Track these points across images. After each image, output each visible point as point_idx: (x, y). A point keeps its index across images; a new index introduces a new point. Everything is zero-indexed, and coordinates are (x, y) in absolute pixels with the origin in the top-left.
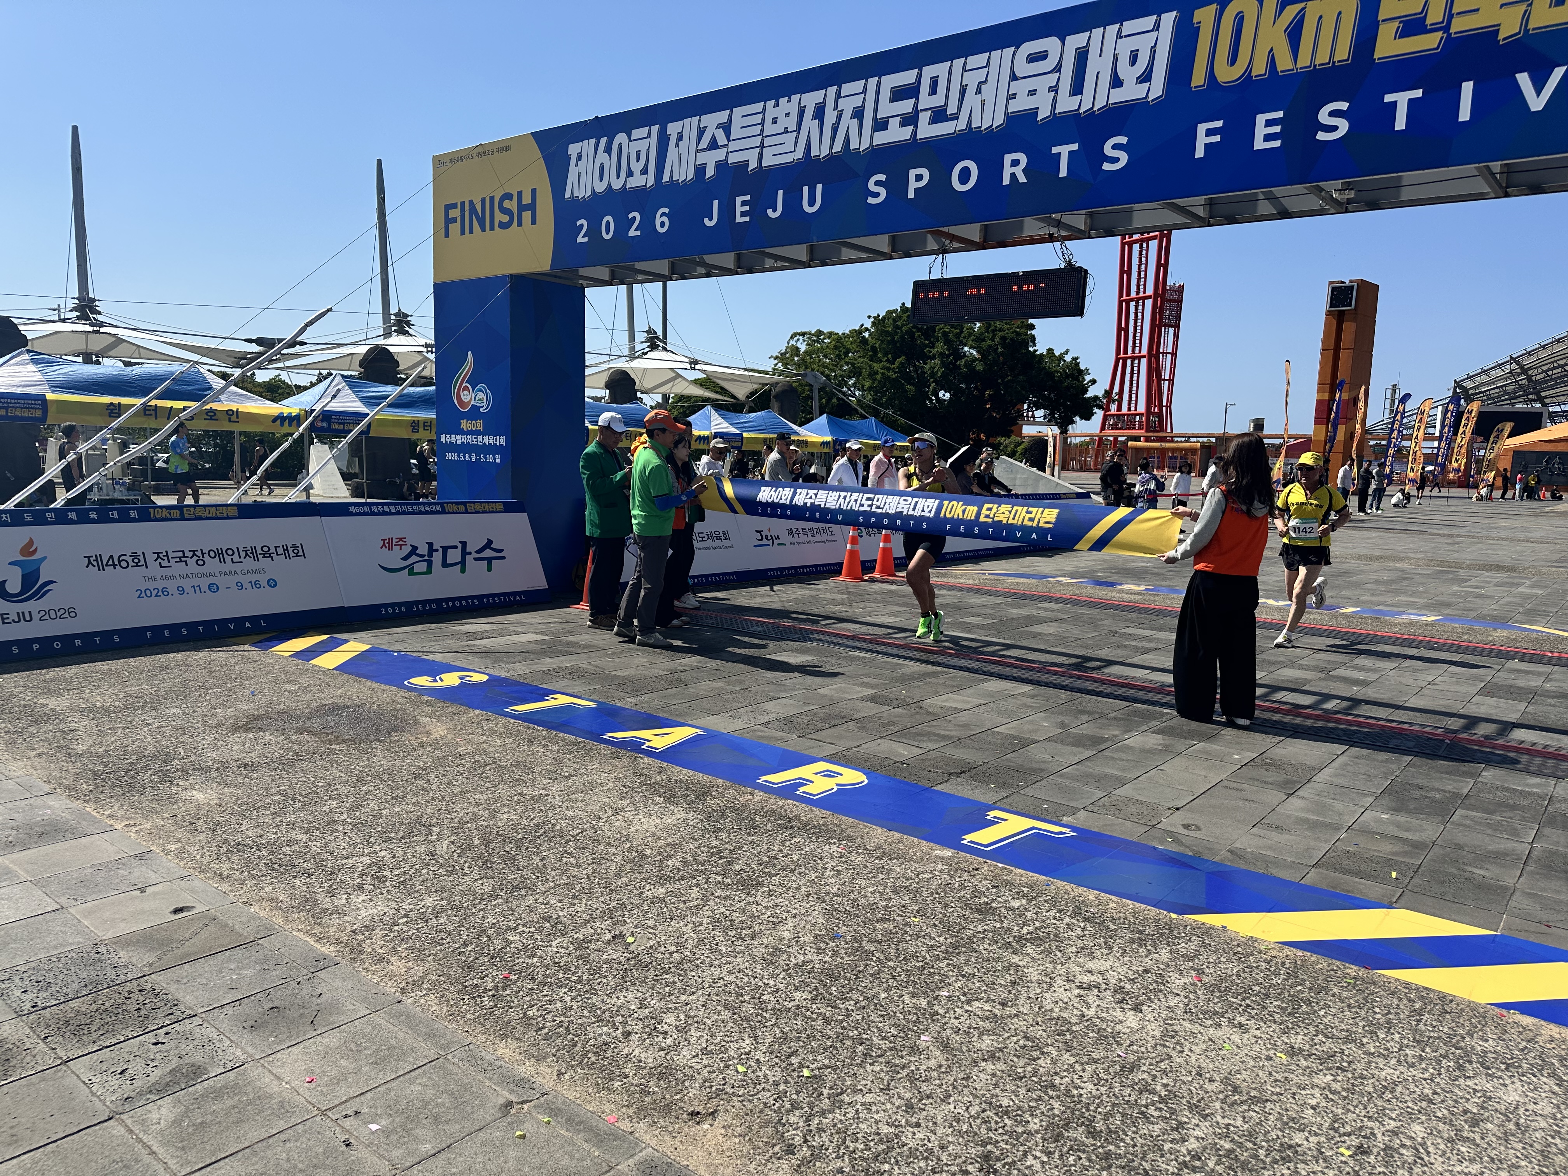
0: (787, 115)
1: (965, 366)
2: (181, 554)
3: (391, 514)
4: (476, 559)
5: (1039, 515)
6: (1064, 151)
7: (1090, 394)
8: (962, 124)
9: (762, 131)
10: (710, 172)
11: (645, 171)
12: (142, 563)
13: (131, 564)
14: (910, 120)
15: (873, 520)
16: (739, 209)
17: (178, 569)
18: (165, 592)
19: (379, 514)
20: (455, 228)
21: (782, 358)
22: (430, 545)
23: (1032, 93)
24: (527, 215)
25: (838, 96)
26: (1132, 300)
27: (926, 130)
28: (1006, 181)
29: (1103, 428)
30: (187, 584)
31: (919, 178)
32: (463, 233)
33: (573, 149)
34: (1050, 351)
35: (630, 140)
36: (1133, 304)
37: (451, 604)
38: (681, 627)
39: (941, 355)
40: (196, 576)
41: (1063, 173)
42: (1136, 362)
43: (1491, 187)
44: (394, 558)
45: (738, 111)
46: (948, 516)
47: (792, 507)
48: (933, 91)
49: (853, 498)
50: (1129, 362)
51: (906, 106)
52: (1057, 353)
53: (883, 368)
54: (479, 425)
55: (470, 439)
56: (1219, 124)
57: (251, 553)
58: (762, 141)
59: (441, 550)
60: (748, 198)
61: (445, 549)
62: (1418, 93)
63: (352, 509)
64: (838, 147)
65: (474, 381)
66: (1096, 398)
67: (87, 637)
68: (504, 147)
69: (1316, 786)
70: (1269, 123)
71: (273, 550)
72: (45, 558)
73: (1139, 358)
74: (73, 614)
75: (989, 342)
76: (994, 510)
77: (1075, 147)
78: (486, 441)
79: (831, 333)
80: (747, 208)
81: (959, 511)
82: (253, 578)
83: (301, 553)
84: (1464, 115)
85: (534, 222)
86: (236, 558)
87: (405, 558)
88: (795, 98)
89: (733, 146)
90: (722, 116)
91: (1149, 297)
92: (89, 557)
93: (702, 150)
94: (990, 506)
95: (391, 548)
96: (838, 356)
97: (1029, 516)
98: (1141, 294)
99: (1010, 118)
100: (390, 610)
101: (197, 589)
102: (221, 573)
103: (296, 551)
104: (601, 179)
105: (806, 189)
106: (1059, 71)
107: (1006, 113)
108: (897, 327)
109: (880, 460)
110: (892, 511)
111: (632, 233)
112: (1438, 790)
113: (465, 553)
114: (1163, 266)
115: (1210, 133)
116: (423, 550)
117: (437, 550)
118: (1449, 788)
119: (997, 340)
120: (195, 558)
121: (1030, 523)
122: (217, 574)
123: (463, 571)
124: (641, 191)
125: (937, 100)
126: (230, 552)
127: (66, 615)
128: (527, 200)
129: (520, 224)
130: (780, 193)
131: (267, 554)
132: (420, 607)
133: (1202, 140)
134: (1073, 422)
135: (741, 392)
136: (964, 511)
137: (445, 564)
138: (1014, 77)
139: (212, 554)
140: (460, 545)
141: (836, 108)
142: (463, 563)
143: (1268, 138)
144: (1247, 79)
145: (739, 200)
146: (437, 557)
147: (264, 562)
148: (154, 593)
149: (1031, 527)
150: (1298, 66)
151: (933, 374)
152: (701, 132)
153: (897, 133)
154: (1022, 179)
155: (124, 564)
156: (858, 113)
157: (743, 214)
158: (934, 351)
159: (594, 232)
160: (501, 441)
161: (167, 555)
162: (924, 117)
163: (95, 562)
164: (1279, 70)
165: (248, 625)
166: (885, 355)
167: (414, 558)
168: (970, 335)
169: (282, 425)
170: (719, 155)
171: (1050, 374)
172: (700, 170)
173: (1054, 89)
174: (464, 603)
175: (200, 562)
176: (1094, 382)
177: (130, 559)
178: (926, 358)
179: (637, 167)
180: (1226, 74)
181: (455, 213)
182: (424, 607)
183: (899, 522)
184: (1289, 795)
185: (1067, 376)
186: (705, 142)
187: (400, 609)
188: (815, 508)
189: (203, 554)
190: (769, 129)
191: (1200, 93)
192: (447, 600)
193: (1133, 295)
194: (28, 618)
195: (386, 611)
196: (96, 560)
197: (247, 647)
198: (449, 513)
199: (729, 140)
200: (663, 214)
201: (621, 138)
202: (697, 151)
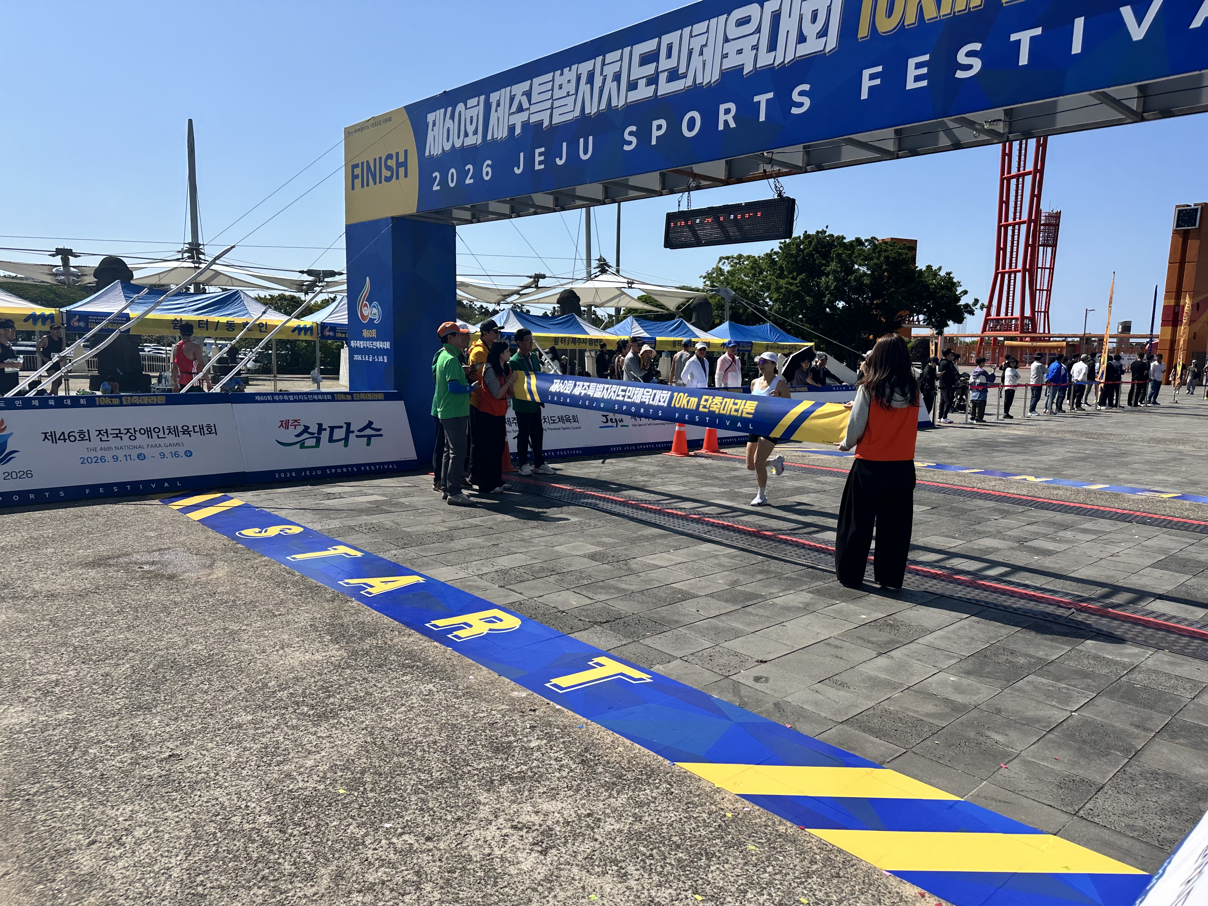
0: (569, 81)
1: (855, 280)
2: (118, 432)
3: (289, 401)
4: (357, 436)
5: (742, 407)
6: (762, 99)
7: (962, 302)
8: (689, 82)
9: (552, 95)
10: (518, 131)
11: (475, 132)
12: (87, 437)
13: (78, 438)
14: (653, 80)
15: (625, 408)
16: (538, 159)
17: (114, 442)
18: (103, 459)
19: (280, 401)
20: (358, 182)
21: (709, 276)
22: (320, 425)
23: (740, 52)
24: (402, 170)
25: (603, 64)
26: (1010, 225)
27: (665, 88)
28: (721, 127)
29: (984, 330)
30: (120, 454)
31: (659, 127)
32: (363, 186)
33: (431, 117)
34: (929, 267)
35: (466, 109)
36: (1010, 228)
37: (333, 471)
38: (502, 493)
39: (834, 271)
40: (128, 447)
41: (762, 118)
42: (1013, 275)
43: (1124, 114)
44: (290, 435)
45: (537, 81)
46: (677, 406)
47: (571, 396)
48: (669, 56)
49: (613, 390)
50: (1007, 276)
51: (650, 69)
52: (934, 268)
53: (787, 283)
54: (373, 333)
55: (368, 344)
56: (879, 69)
57: (174, 431)
58: (552, 104)
59: (328, 429)
60: (543, 149)
61: (332, 428)
62: (1038, 31)
63: (258, 398)
64: (603, 106)
65: (370, 300)
66: (967, 306)
67: (39, 493)
68: (387, 118)
69: (918, 646)
70: (918, 66)
71: (191, 429)
72: (11, 434)
73: (1015, 272)
74: (30, 475)
75: (875, 261)
76: (710, 401)
77: (770, 95)
78: (378, 346)
79: (749, 257)
80: (542, 158)
81: (685, 402)
82: (173, 449)
83: (213, 431)
84: (1077, 48)
85: (406, 176)
86: (161, 434)
87: (298, 436)
88: (574, 67)
89: (533, 109)
90: (525, 86)
91: (1024, 222)
92: (45, 434)
93: (513, 113)
94: (707, 397)
95: (287, 428)
96: (754, 275)
97: (735, 407)
98: (1017, 220)
99: (724, 74)
100: (283, 475)
101: (128, 458)
102: (148, 446)
103: (211, 430)
104: (448, 140)
105: (582, 140)
106: (759, 32)
107: (721, 70)
108: (801, 250)
109: (725, 359)
110: (638, 401)
111: (469, 181)
112: (1027, 655)
113: (348, 431)
114: (1036, 196)
115: (872, 77)
116: (314, 429)
117: (325, 429)
118: (1041, 654)
119: (882, 259)
120: (129, 434)
121: (736, 414)
122: (145, 446)
123: (346, 445)
124: (474, 147)
125: (672, 63)
126: (157, 430)
127: (25, 476)
128: (402, 159)
129: (397, 178)
130: (564, 144)
131: (186, 432)
132: (308, 473)
133: (866, 84)
134: (947, 325)
135: (672, 305)
136: (688, 402)
137: (331, 440)
138: (726, 40)
139: (142, 431)
140: (345, 426)
141: (602, 74)
142: (346, 439)
143: (917, 79)
144: (901, 28)
145: (537, 151)
146: (325, 435)
147: (183, 438)
148: (94, 460)
149: (736, 417)
150: (942, 13)
151: (828, 287)
152: (512, 99)
153: (644, 92)
154: (732, 125)
155: (72, 439)
156: (617, 77)
157: (540, 163)
158: (828, 269)
159: (444, 182)
160: (387, 345)
161: (107, 432)
162: (663, 77)
163: (50, 437)
164: (926, 18)
165: (166, 485)
166: (790, 272)
167: (306, 435)
168: (860, 255)
169: (299, 334)
170: (523, 117)
171: (927, 287)
172: (512, 128)
173: (756, 48)
174: (345, 470)
175: (133, 438)
176: (965, 292)
177: (77, 435)
178: (823, 274)
179: (471, 129)
180: (886, 25)
181: (358, 171)
182: (311, 473)
183: (642, 410)
184: (880, 654)
185: (942, 287)
186: (514, 108)
187: (291, 474)
188: (587, 397)
189: (135, 431)
190: (558, 94)
191: (865, 43)
192: (330, 468)
193: (1011, 220)
195: (280, 475)
196: (51, 436)
197: (156, 502)
198: (338, 401)
199: (530, 104)
200: (488, 166)
201: (460, 107)
202: (510, 114)
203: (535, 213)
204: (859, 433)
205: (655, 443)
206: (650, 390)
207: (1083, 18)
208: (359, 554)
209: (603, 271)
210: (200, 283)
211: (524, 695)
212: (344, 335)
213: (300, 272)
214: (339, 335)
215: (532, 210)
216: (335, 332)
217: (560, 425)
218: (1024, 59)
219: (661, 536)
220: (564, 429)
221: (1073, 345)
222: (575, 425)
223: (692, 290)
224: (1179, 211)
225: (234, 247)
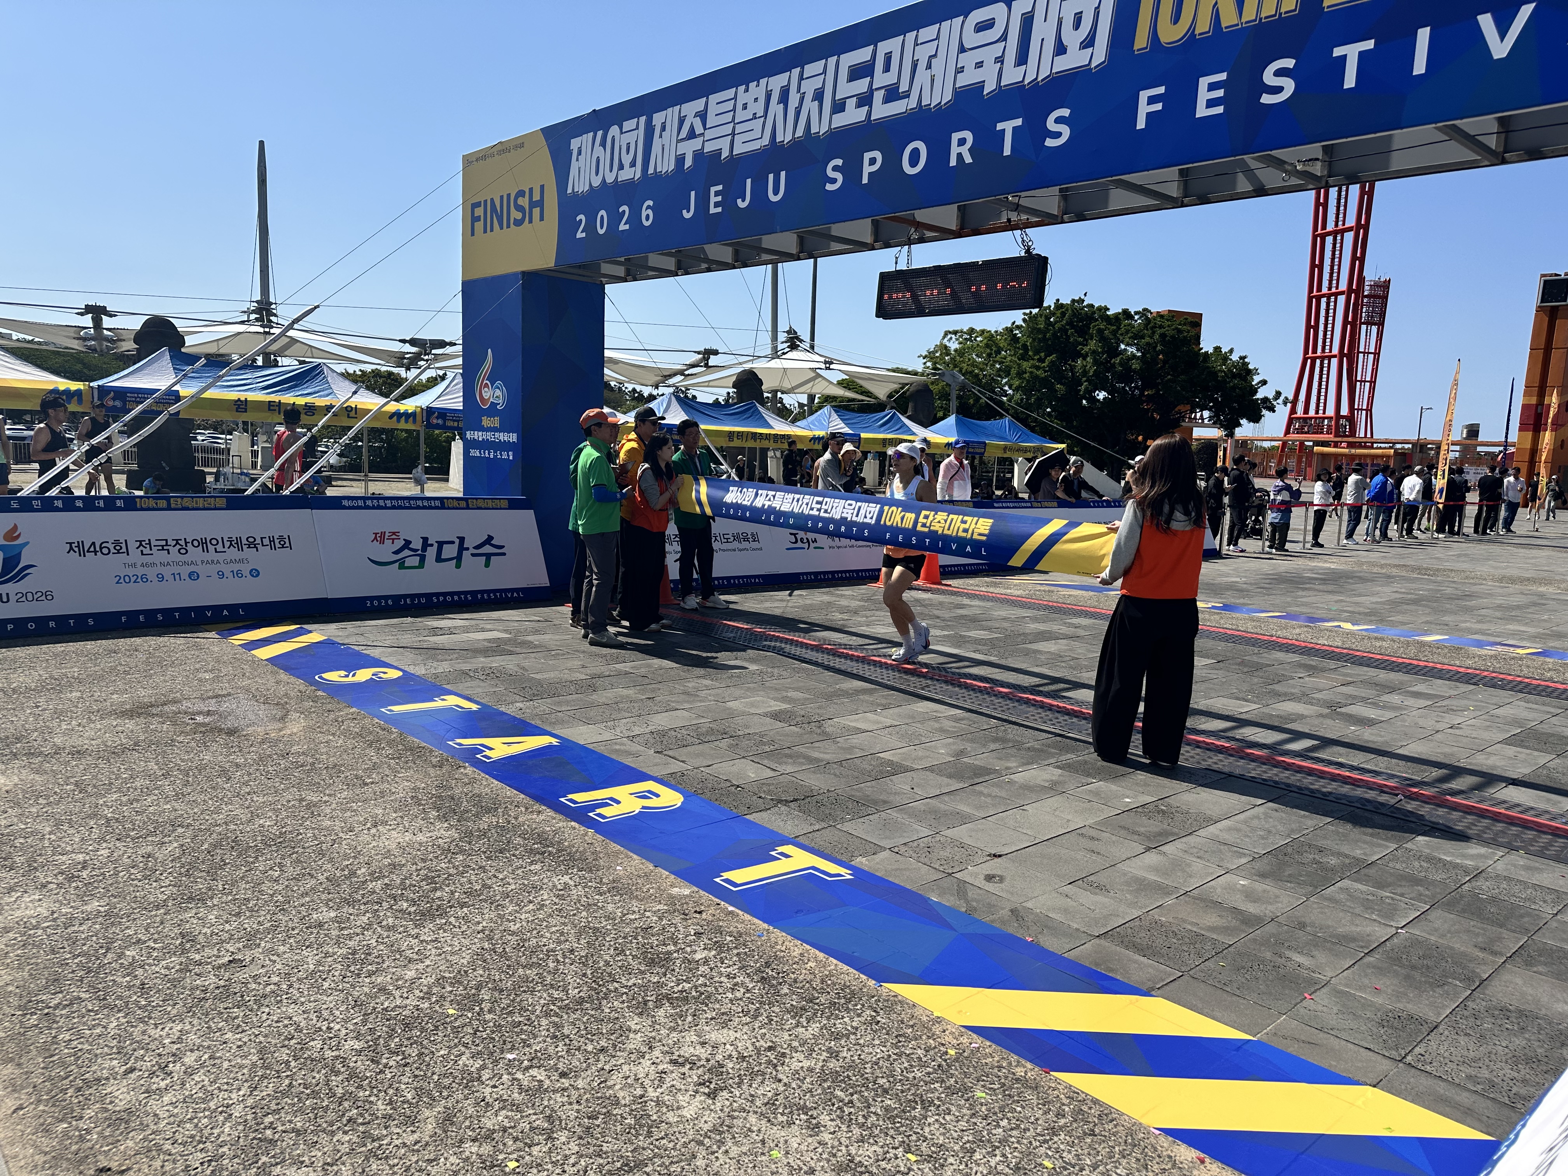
0: (756, 100)
1: (1121, 364)
2: (164, 543)
3: (386, 508)
4: (473, 555)
5: (973, 526)
6: (1008, 126)
7: (1260, 395)
8: (912, 103)
9: (734, 117)
10: (688, 162)
11: (633, 164)
12: (124, 550)
13: (113, 550)
14: (865, 100)
15: (820, 525)
16: (713, 199)
17: (160, 556)
18: (144, 578)
19: (373, 508)
20: (479, 226)
21: (930, 356)
22: (425, 540)
23: (979, 65)
24: (536, 211)
25: (801, 78)
26: (1323, 296)
27: (881, 110)
28: (953, 162)
29: (1287, 432)
30: (167, 572)
31: (873, 161)
32: (485, 232)
33: (575, 143)
34: (1217, 349)
35: (622, 133)
36: (1324, 300)
37: (441, 598)
38: (659, 631)
39: (1094, 352)
40: (178, 564)
41: (1007, 152)
42: (1326, 362)
43: (1479, 154)
44: (386, 552)
45: (714, 98)
46: (888, 523)
47: (752, 509)
48: (887, 69)
49: (805, 501)
50: (1318, 362)
51: (861, 86)
52: (1223, 351)
53: (1033, 366)
54: (496, 422)
55: (489, 436)
56: (1161, 90)
57: (236, 543)
58: (734, 128)
59: (436, 545)
60: (720, 187)
61: (441, 544)
62: (1370, 44)
63: (345, 503)
64: (800, 133)
65: (492, 379)
66: (1266, 400)
67: (61, 620)
68: (519, 144)
69: (1198, 839)
70: (1212, 87)
71: (258, 541)
72: (27, 543)
73: (1330, 358)
74: (49, 597)
75: (1147, 339)
76: (931, 518)
77: (1019, 122)
78: (502, 438)
79: (983, 331)
80: (719, 198)
81: (898, 518)
82: (236, 567)
83: (287, 544)
84: (1420, 67)
85: (542, 219)
86: (220, 547)
87: (396, 552)
88: (763, 82)
89: (709, 134)
90: (698, 105)
91: (1342, 293)
92: (71, 544)
93: (683, 140)
94: (927, 513)
95: (382, 542)
96: (989, 355)
97: (963, 526)
98: (1334, 290)
99: (960, 94)
100: (376, 603)
101: (177, 577)
102: (202, 562)
103: (284, 543)
104: (597, 173)
105: (771, 176)
106: (1005, 39)
107: (954, 88)
108: (1051, 324)
109: (950, 463)
110: (838, 517)
111: (623, 227)
112: (1339, 854)
113: (462, 548)
114: (1359, 259)
115: (1152, 100)
116: (417, 544)
117: (432, 545)
118: (1358, 853)
119: (1157, 337)
120: (178, 547)
121: (964, 535)
122: (199, 563)
123: (458, 566)
124: (630, 183)
125: (890, 78)
126: (214, 542)
127: (43, 598)
128: (536, 197)
129: (531, 221)
130: (749, 181)
131: (252, 545)
132: (408, 601)
133: (1144, 109)
134: (1239, 425)
135: (881, 392)
136: (902, 518)
137: (439, 559)
138: (962, 49)
139: (196, 543)
140: (457, 540)
141: (799, 90)
142: (459, 558)
143: (1211, 103)
144: (1191, 38)
145: (713, 190)
146: (431, 552)
147: (248, 553)
148: (133, 579)
149: (964, 539)
150: (1243, 20)
151: (1085, 373)
152: (682, 121)
153: (853, 115)
154: (968, 159)
155: (105, 551)
156: (819, 96)
157: (717, 205)
158: (1086, 349)
159: (590, 227)
160: (513, 438)
161: (150, 544)
162: (879, 96)
163: (77, 548)
164: (1223, 26)
165: (225, 612)
166: (1037, 352)
167: (407, 552)
168: (1127, 332)
169: (398, 421)
170: (696, 144)
171: (1214, 374)
172: (680, 160)
173: (1000, 60)
174: (456, 598)
175: (183, 551)
176: (1264, 382)
177: (111, 547)
178: (1079, 355)
179: (627, 160)
180: (1170, 34)
181: (479, 211)
182: (412, 600)
183: (843, 529)
184: (1148, 849)
185: (1234, 376)
186: (684, 133)
187: (386, 602)
188: (771, 510)
189: (186, 543)
190: (741, 115)
191: (1143, 56)
192: (438, 595)
193: (1325, 290)
194: (5, 599)
195: (372, 603)
196: (78, 546)
197: (213, 634)
198: (449, 508)
199: (705, 129)
200: (648, 207)
201: (614, 130)
202: (678, 141)
203: (709, 270)
204: (1126, 561)
205: (857, 571)
206: (853, 502)
207: (1429, 28)
208: (474, 707)
209: (793, 347)
210: (270, 354)
211: (687, 892)
212: (456, 424)
213: (401, 341)
214: (450, 424)
215: (704, 266)
216: (445, 420)
217: (736, 545)
218: (1350, 81)
219: (864, 691)
220: (740, 550)
221: (1403, 454)
222: (755, 545)
223: (908, 373)
224: (1545, 282)
225: (318, 307)
